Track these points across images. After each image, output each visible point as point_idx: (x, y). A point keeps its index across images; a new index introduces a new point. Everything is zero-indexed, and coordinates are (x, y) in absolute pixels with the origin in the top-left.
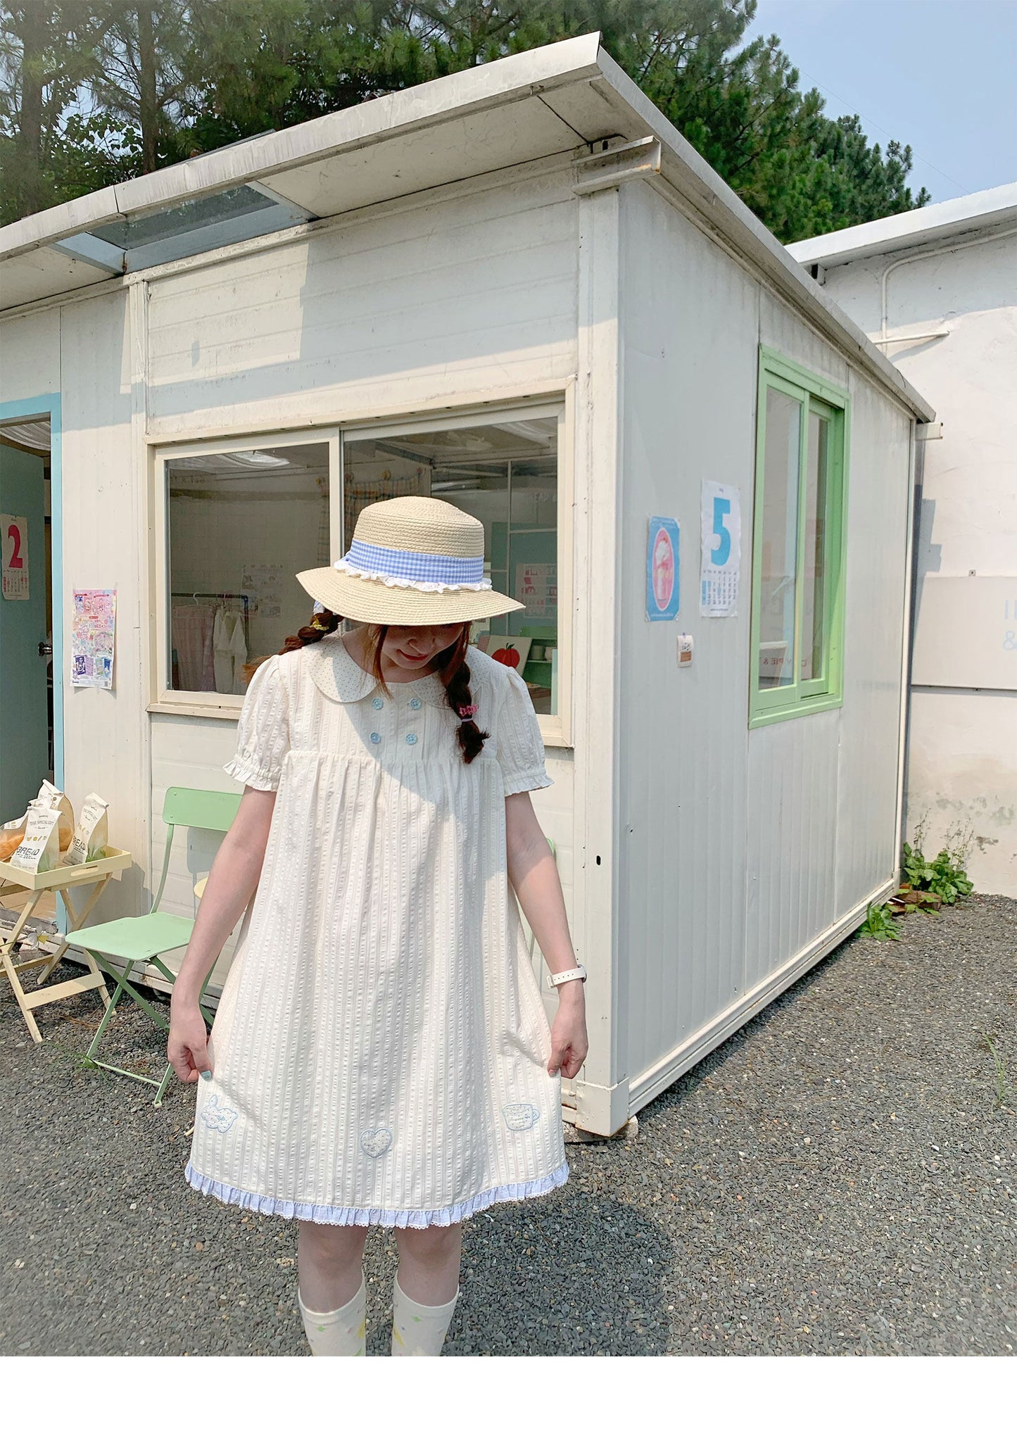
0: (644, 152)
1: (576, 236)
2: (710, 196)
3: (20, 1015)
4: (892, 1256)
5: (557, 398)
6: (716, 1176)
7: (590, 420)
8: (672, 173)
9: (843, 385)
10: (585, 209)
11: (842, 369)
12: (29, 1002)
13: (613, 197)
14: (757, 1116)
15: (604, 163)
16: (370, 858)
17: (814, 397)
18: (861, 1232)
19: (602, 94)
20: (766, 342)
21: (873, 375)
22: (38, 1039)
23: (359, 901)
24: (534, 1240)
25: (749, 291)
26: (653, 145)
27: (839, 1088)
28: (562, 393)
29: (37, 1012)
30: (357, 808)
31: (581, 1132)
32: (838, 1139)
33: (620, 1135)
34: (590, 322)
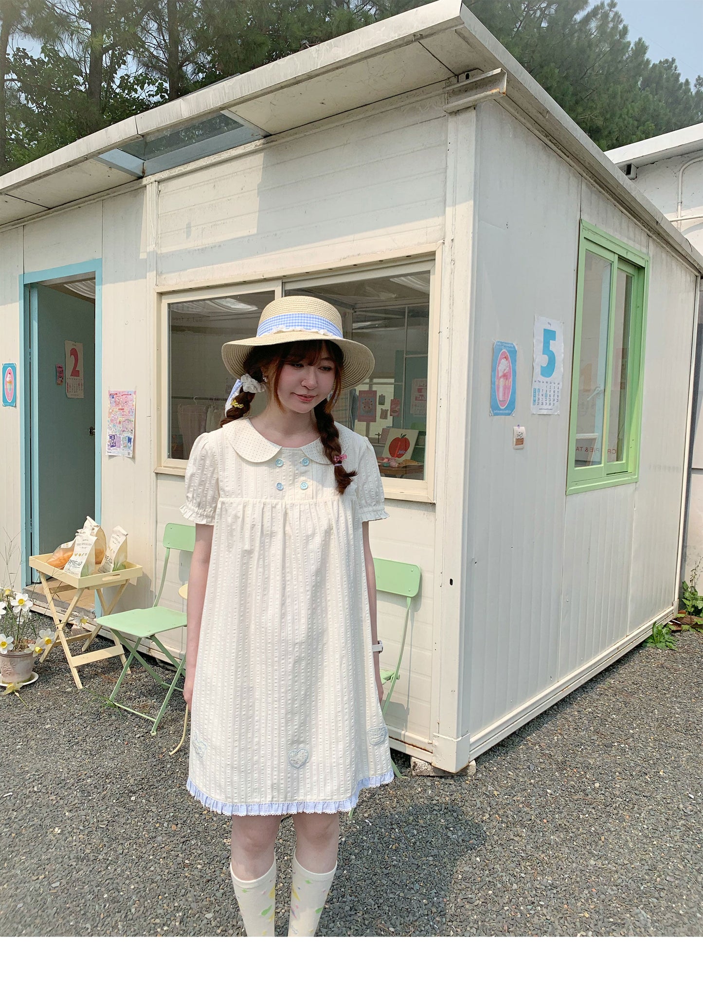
0: (495, 80)
1: (446, 141)
3: (69, 671)
4: (653, 868)
5: (430, 257)
6: (529, 805)
7: (452, 272)
9: (645, 250)
11: (643, 237)
12: (75, 662)
13: (472, 114)
14: (562, 766)
15: (467, 89)
16: (284, 567)
17: (621, 258)
18: (632, 851)
19: (464, 38)
20: (585, 218)
22: (80, 686)
23: (278, 596)
24: (398, 840)
25: (573, 181)
27: (623, 750)
28: (434, 253)
29: (80, 669)
30: (272, 534)
31: (435, 769)
32: (620, 785)
33: (463, 773)
34: (455, 202)
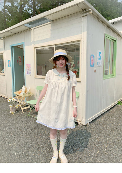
0: (90, 11)
1: (82, 22)
2: (98, 15)
3: (22, 110)
4: (117, 139)
5: (80, 41)
6: (97, 130)
7: (83, 43)
8: (93, 13)
9: (116, 38)
10: (83, 18)
11: (116, 36)
12: (22, 109)
13: (86, 17)
14: (103, 124)
15: (85, 13)
17: (112, 39)
18: (114, 137)
19: (85, 4)
20: (106, 33)
21: (120, 36)
22: (23, 113)
24: (76, 136)
25: (104, 27)
26: (91, 10)
27: (113, 121)
28: (80, 40)
29: (23, 110)
31: (82, 125)
32: (112, 127)
33: (87, 125)
34: (83, 32)
